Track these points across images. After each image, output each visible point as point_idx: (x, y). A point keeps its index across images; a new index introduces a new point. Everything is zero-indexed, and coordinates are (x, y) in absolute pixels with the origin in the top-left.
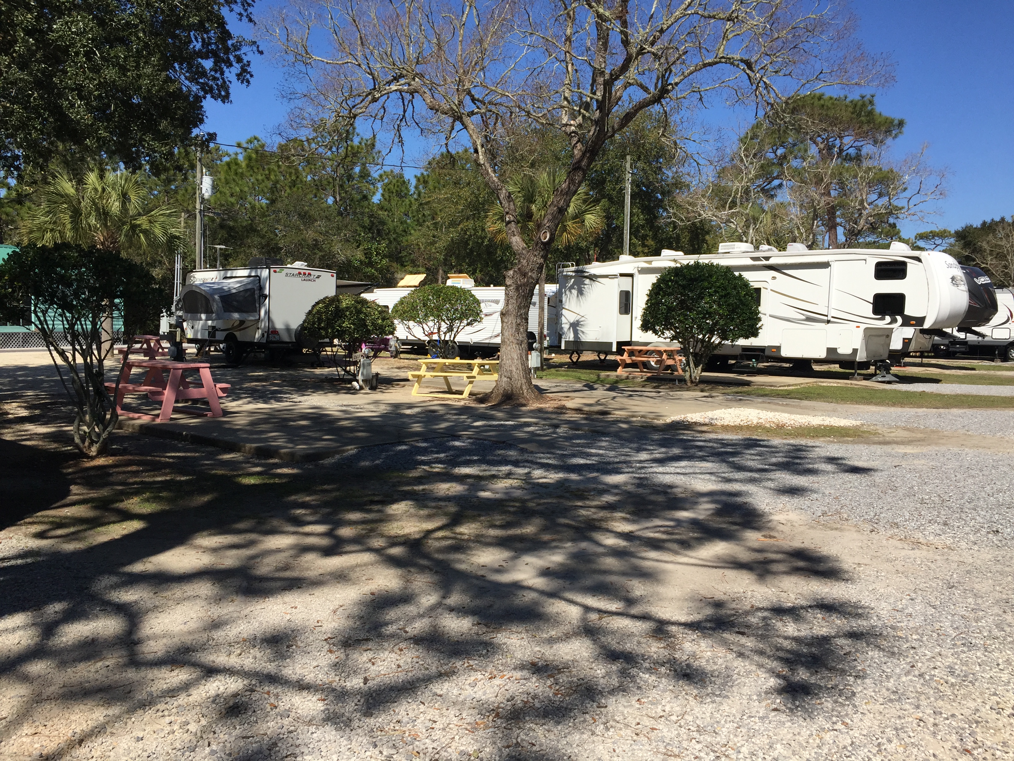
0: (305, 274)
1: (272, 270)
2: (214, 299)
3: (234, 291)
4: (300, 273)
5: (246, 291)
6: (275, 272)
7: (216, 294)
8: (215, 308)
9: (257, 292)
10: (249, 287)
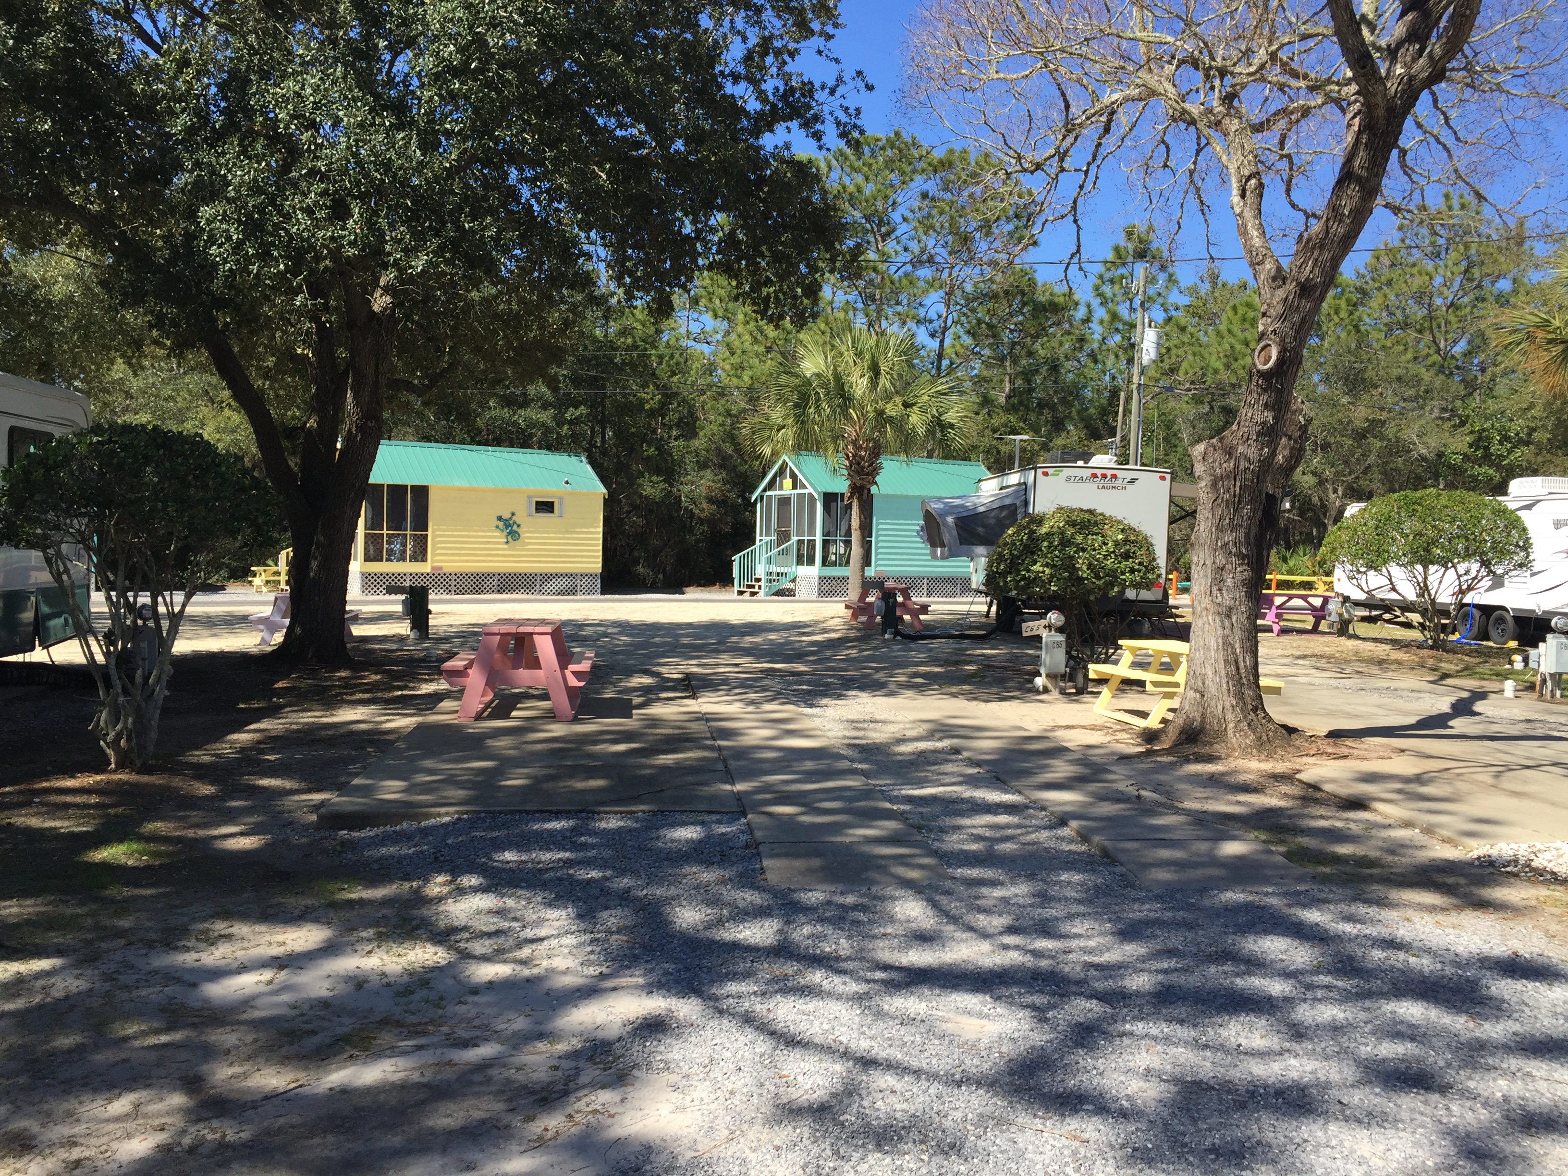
0: (1104, 476)
1: (1039, 471)
2: (945, 524)
3: (982, 509)
4: (1095, 476)
5: (1002, 508)
6: (1046, 474)
7: (951, 514)
8: (946, 538)
9: (1021, 510)
10: (1007, 502)
